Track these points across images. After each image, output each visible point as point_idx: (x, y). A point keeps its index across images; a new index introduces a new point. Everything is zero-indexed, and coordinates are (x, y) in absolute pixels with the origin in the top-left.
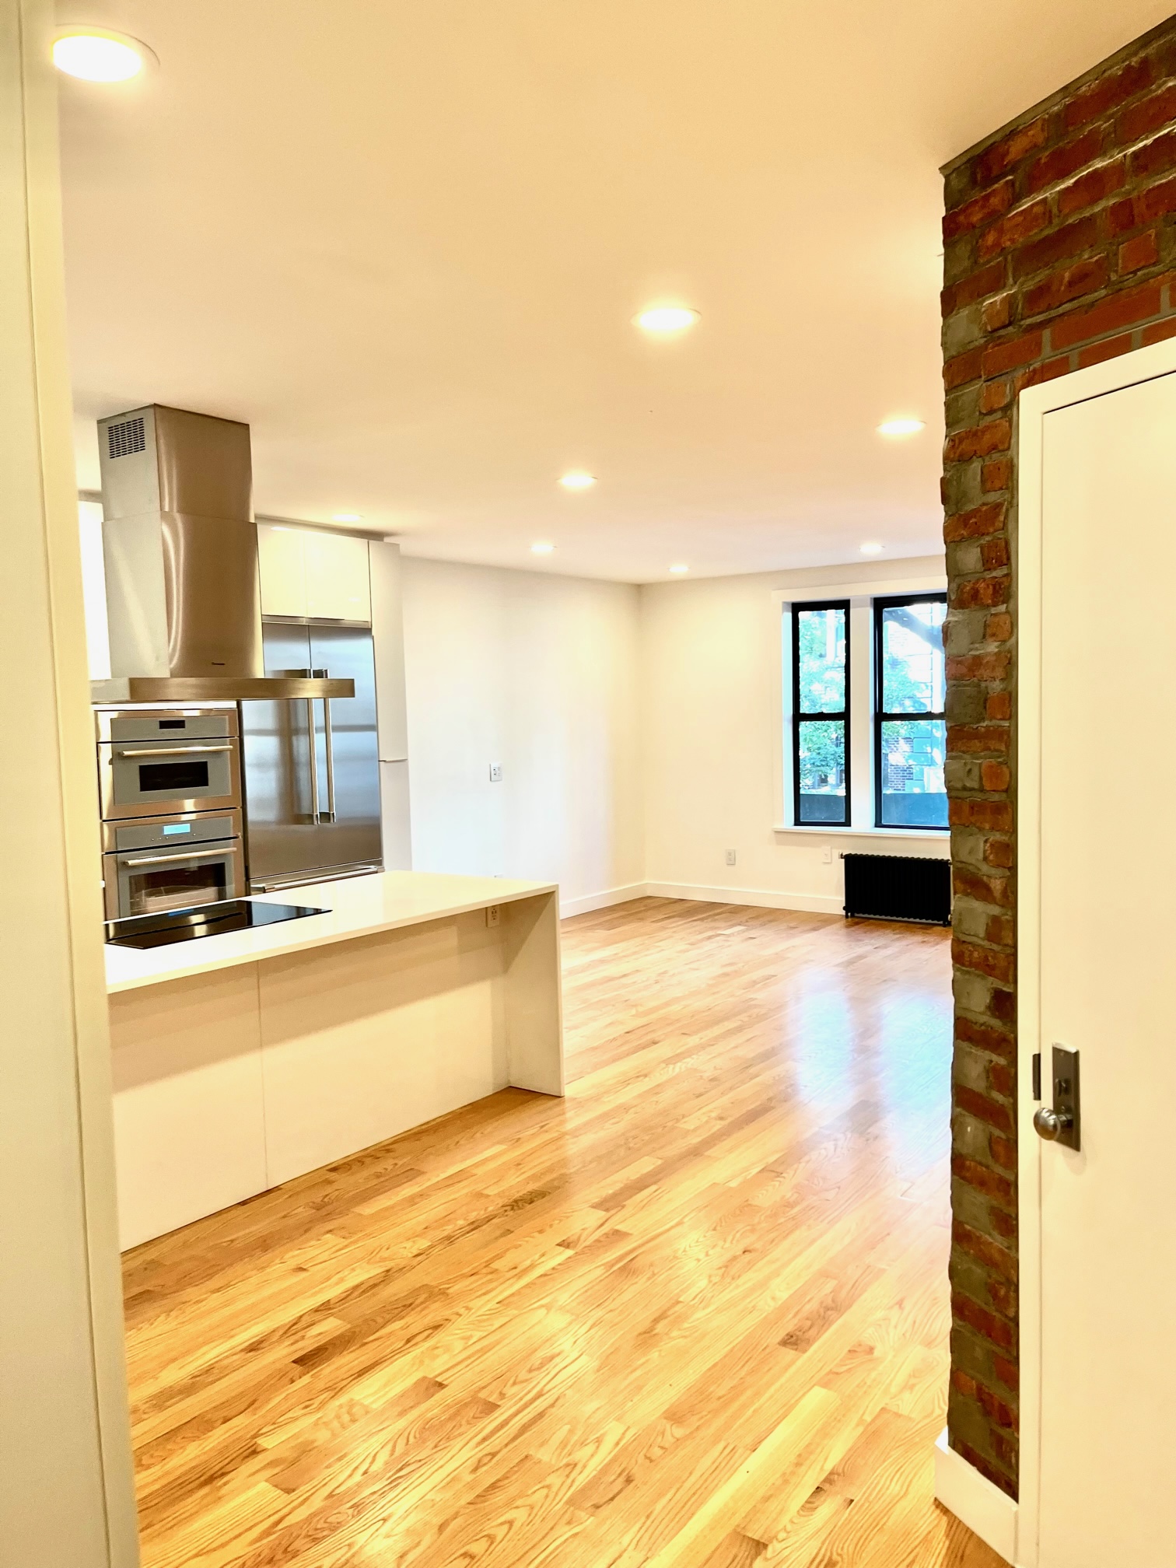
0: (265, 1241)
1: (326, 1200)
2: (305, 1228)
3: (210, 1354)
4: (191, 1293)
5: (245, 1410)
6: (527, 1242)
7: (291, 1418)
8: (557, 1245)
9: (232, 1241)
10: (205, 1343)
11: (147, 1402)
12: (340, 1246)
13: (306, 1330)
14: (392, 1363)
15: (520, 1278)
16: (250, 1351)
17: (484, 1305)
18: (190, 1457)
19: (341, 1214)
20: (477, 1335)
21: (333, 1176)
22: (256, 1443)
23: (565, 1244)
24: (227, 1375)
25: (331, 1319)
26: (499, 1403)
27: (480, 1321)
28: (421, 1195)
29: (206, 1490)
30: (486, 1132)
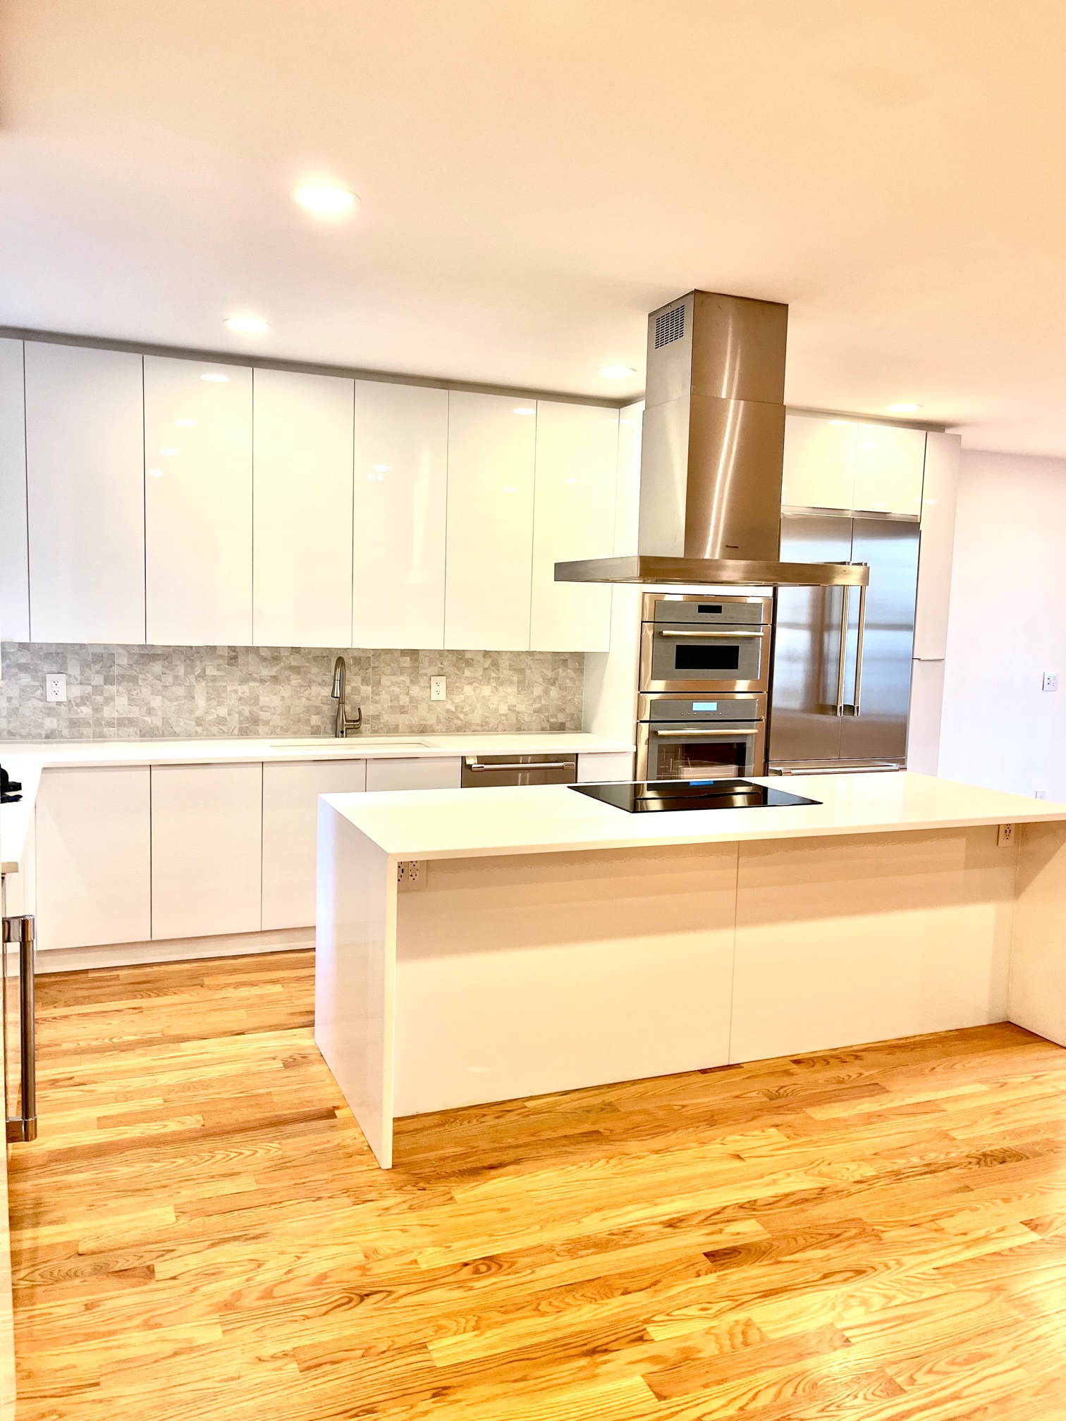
0: (713, 1116)
1: (781, 1091)
2: (753, 1115)
3: (634, 1215)
4: (634, 1146)
5: (647, 1288)
6: (987, 1208)
7: (685, 1315)
8: (1021, 1222)
9: (683, 1106)
10: (630, 1202)
11: (563, 1244)
12: (783, 1145)
13: (727, 1224)
14: (801, 1295)
15: (968, 1247)
16: (668, 1227)
17: (918, 1265)
18: (584, 1318)
19: (793, 1110)
20: (902, 1298)
21: (795, 1068)
22: (645, 1329)
23: (1032, 1225)
24: (642, 1243)
25: (753, 1221)
26: (906, 1388)
27: (909, 1283)
28: (879, 1116)
29: (583, 1362)
30: (969, 1065)
